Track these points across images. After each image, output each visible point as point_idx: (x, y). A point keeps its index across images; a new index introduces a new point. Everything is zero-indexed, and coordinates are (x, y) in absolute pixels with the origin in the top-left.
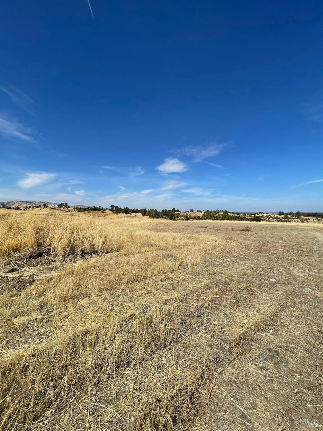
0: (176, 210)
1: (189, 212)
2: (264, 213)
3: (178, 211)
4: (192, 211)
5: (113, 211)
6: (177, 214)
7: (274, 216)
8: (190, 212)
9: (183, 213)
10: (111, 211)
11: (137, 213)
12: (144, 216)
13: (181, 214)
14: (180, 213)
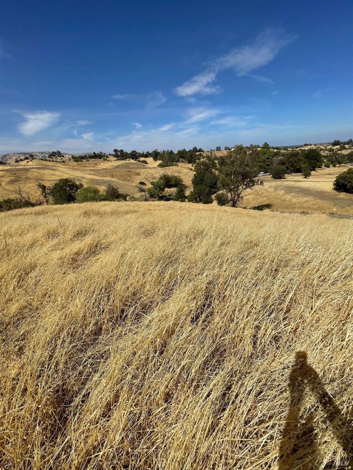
0: (198, 149)
1: (214, 150)
2: (311, 145)
3: (200, 150)
4: (218, 149)
5: (118, 157)
6: (198, 155)
7: (325, 148)
8: (216, 150)
9: (207, 153)
10: (115, 157)
11: (147, 157)
12: (156, 161)
13: (204, 155)
14: (204, 153)
